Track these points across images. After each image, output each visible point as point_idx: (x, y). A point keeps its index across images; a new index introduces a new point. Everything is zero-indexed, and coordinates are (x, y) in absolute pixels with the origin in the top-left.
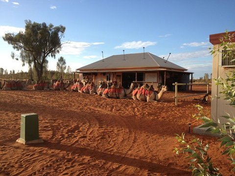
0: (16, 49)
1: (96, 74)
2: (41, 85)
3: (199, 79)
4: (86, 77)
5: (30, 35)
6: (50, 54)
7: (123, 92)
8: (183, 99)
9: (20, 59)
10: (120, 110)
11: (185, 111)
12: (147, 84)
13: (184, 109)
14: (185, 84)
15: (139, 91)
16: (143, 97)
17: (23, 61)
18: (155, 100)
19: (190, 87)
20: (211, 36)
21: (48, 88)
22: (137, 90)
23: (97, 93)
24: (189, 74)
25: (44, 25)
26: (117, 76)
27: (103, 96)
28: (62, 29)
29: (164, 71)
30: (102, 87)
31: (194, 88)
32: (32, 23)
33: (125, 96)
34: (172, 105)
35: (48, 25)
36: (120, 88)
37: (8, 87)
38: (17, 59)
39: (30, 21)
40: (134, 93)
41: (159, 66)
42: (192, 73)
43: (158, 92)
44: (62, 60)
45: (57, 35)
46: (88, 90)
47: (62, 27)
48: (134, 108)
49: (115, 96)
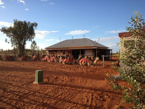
0: (8, 37)
1: (56, 51)
2: (25, 58)
3: (116, 53)
4: (51, 53)
5: (17, 28)
6: (28, 39)
7: (74, 61)
8: (107, 64)
9: (10, 42)
10: (75, 70)
11: (108, 70)
12: (87, 57)
13: (107, 69)
14: (108, 56)
15: (83, 60)
16: (86, 63)
17: (12, 44)
18: (92, 65)
19: (111, 58)
20: (119, 34)
21: (29, 59)
22: (82, 60)
23: (59, 62)
24: (110, 50)
25: (25, 22)
26: (69, 52)
27: (63, 63)
28: (36, 25)
29: (96, 49)
30: (62, 58)
31: (113, 58)
32: (18, 21)
33: (76, 63)
34: (101, 67)
35: (27, 22)
36: (73, 59)
37: (6, 59)
38: (9, 43)
39: (16, 20)
40: (80, 61)
41: (93, 46)
42: (112, 50)
43: (94, 61)
44: (34, 42)
45: (33, 28)
46: (54, 60)
47: (36, 23)
48: (82, 69)
49: (70, 63)
